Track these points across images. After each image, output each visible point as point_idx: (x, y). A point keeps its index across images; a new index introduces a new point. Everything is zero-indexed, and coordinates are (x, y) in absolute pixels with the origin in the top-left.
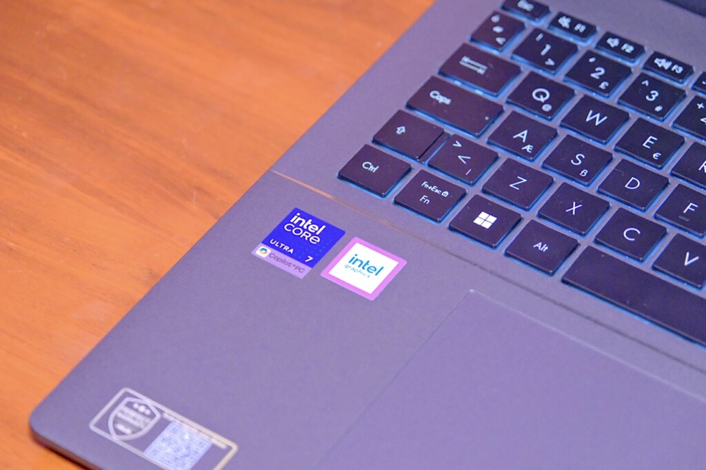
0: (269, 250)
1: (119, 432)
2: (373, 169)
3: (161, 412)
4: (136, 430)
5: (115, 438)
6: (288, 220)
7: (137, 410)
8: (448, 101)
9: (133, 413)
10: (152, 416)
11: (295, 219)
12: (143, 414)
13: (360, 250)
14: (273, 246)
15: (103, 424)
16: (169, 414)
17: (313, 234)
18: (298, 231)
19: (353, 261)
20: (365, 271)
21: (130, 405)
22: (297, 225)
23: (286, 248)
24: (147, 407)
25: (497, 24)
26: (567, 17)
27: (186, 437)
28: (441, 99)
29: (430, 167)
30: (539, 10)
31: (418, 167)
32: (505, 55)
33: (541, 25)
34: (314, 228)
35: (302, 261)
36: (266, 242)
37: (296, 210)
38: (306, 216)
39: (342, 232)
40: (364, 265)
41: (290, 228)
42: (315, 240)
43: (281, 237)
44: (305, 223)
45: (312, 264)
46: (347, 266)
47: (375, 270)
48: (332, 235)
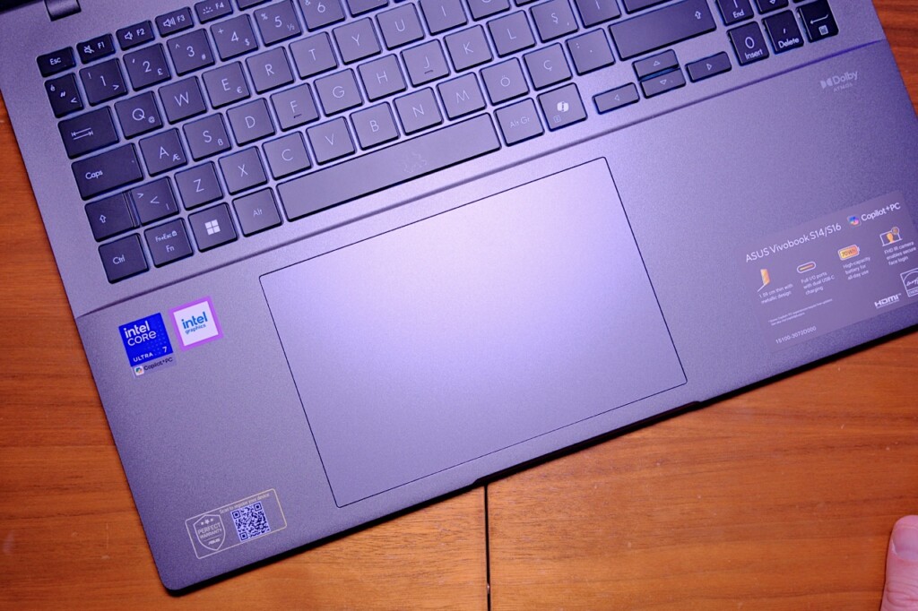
0: (141, 367)
2: (122, 259)
3: (217, 512)
5: (217, 551)
6: (125, 340)
7: (206, 525)
8: (101, 173)
11: (128, 334)
12: (210, 524)
14: (139, 363)
15: (202, 551)
16: (224, 509)
17: (147, 332)
18: (138, 340)
19: (186, 325)
20: (199, 325)
21: (199, 527)
22: (133, 336)
23: (146, 356)
24: (209, 518)
25: (58, 91)
26: (86, 44)
27: (246, 511)
28: (95, 175)
29: (144, 225)
30: (66, 56)
31: (141, 231)
32: (88, 108)
33: (80, 66)
34: (143, 328)
35: (164, 354)
36: (133, 364)
37: (121, 328)
38: (130, 326)
39: (159, 315)
40: (193, 321)
41: (132, 342)
42: (153, 335)
43: (136, 352)
44: (135, 331)
45: (170, 351)
46: (187, 332)
47: (203, 319)
48: (156, 321)
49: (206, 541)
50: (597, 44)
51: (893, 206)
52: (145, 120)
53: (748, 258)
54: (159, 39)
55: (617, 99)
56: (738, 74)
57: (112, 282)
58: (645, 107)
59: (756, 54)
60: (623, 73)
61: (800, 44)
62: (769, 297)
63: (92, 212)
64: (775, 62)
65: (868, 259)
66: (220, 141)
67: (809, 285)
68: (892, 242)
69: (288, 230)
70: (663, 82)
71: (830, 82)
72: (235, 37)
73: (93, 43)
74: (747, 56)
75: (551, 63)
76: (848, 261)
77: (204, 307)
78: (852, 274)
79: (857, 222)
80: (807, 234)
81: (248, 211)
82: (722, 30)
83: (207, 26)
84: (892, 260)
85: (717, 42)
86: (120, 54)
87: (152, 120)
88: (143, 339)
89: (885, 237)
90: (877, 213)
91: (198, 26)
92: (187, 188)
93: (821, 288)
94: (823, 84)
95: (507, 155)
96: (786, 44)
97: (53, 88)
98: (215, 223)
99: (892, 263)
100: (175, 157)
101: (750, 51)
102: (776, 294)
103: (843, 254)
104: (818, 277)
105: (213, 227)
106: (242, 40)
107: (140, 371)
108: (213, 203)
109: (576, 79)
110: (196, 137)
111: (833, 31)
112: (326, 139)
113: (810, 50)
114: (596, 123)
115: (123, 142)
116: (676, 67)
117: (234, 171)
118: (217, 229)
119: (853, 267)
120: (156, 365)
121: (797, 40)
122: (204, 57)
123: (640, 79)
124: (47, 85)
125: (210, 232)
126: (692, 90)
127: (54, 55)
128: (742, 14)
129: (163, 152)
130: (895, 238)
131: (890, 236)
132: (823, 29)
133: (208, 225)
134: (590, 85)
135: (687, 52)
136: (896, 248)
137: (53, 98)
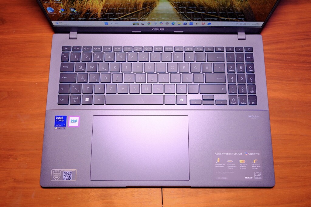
0: (57, 127)
1: (56, 179)
2: (63, 100)
3: (60, 170)
4: (59, 176)
5: (56, 180)
6: (56, 119)
7: (56, 173)
8: (66, 78)
9: (56, 174)
10: (59, 172)
11: (57, 118)
12: (58, 173)
13: (71, 118)
14: (57, 126)
15: (53, 179)
16: (62, 170)
17: (62, 119)
18: (59, 121)
19: (71, 121)
20: (75, 122)
21: (54, 172)
22: (58, 119)
23: (59, 125)
24: (58, 171)
25: (64, 56)
26: (75, 47)
27: (67, 173)
28: (65, 78)
29: (72, 93)
30: (69, 48)
31: (70, 95)
32: (69, 62)
33: (72, 51)
34: (61, 118)
35: (63, 126)
36: (55, 126)
37: (56, 116)
38: (58, 116)
39: (66, 116)
40: (74, 121)
41: (57, 120)
42: (63, 121)
43: (57, 123)
44: (59, 118)
45: (65, 126)
46: (71, 123)
47: (76, 121)
48: (65, 118)
49: (55, 177)
50: (196, 88)
51: (258, 154)
52: (81, 69)
53: (216, 154)
54: (92, 51)
55: (196, 103)
56: (228, 107)
57: (58, 104)
58: (202, 107)
59: (234, 103)
60: (199, 97)
61: (246, 105)
62: (218, 166)
63: (60, 86)
64: (238, 107)
65: (247, 165)
66: (97, 80)
67: (229, 166)
68: (254, 163)
69: (105, 107)
70: (209, 102)
71: (251, 116)
72: (110, 57)
73: (76, 47)
74: (232, 103)
75: (183, 88)
76: (241, 164)
77: (77, 118)
78: (242, 167)
79: (247, 154)
80: (233, 153)
81: (97, 99)
82: (228, 94)
83: (104, 52)
84: (253, 167)
85: (226, 97)
86: (82, 52)
87: (83, 70)
88: (60, 121)
89: (253, 161)
90: (253, 154)
91: (102, 52)
92: (84, 88)
93: (232, 168)
94: (249, 116)
95: (164, 107)
96: (242, 103)
97: (63, 54)
98: (88, 99)
100: (85, 80)
101: (233, 102)
102: (220, 166)
103: (241, 161)
104: (232, 165)
105: (87, 100)
106: (111, 58)
107: (56, 128)
108: (89, 94)
109: (187, 94)
110: (91, 77)
111: (256, 104)
112: (121, 89)
113: (248, 107)
114: (189, 106)
115: (74, 72)
116: (213, 100)
117: (97, 88)
118: (88, 101)
119: (242, 166)
120: (60, 128)
121: (246, 103)
122: (101, 59)
123: (203, 100)
124: (62, 53)
125: (86, 101)
126: (215, 107)
127: (67, 47)
128: (234, 92)
129: (83, 78)
130: (256, 162)
131: (254, 161)
132: (253, 103)
133: (86, 99)
134: (190, 97)
135: (217, 97)
136: (255, 165)
137: (62, 56)
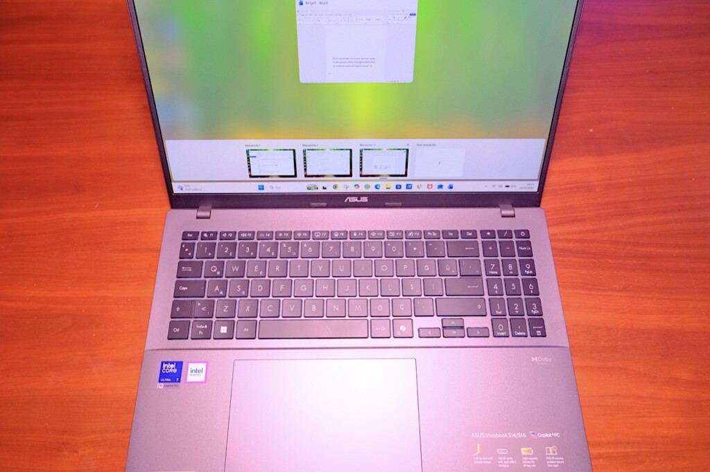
0: (163, 384)
2: (178, 330)
6: (162, 368)
8: (186, 288)
11: (164, 366)
13: (192, 366)
14: (163, 382)
17: (173, 369)
18: (168, 371)
19: (192, 371)
20: (198, 373)
22: (166, 368)
23: (168, 380)
25: (185, 248)
26: (205, 232)
28: (184, 289)
29: (195, 318)
30: (195, 234)
31: (192, 320)
32: (194, 259)
33: (199, 240)
34: (172, 366)
35: (176, 382)
36: (160, 381)
37: (162, 363)
38: (167, 363)
39: (182, 362)
40: (196, 371)
41: (164, 371)
42: (175, 371)
43: (163, 376)
44: (168, 366)
45: (179, 381)
46: (191, 375)
47: (201, 371)
48: (179, 365)
50: (428, 304)
51: (556, 435)
52: (216, 273)
53: (473, 436)
54: (236, 240)
55: (430, 333)
56: (491, 340)
57: (169, 339)
58: (442, 341)
59: (502, 334)
60: (436, 322)
61: (526, 336)
62: (479, 460)
63: (175, 304)
64: (511, 341)
65: (537, 458)
66: (244, 292)
67: (502, 462)
68: (551, 454)
69: (257, 343)
70: (454, 332)
71: (536, 359)
72: (268, 250)
73: (209, 233)
74: (498, 334)
75: (403, 306)
76: (525, 456)
77: (203, 366)
78: (527, 464)
79: (535, 436)
80: (507, 433)
81: (242, 328)
82: (489, 317)
83: (259, 242)
84: (549, 464)
85: (485, 322)
86: (218, 241)
87: (218, 273)
88: (171, 371)
89: (548, 449)
90: (547, 435)
91: (255, 240)
92: (221, 307)
93: (508, 466)
94: (533, 359)
95: (370, 342)
96: (518, 334)
97: (184, 246)
98: (226, 328)
99: (549, 466)
100: (221, 293)
101: (500, 332)
102: (483, 460)
103: (524, 451)
104: (508, 459)
105: (224, 330)
106: (271, 252)
107: (161, 386)
108: (228, 319)
109: (413, 317)
110: (234, 286)
111: (544, 335)
112: (288, 306)
113: (529, 340)
114: (416, 341)
115: (203, 278)
116: (462, 327)
117: (244, 307)
118: (225, 331)
119: (528, 460)
120: (170, 386)
121: (524, 334)
122: (252, 254)
123: (443, 327)
124: (182, 244)
125: (222, 331)
126: (467, 341)
127: (191, 233)
128: (500, 313)
129: (217, 288)
130: (554, 452)
131: (551, 451)
132: (539, 333)
133: (222, 328)
134: (419, 322)
135: (469, 322)
136: (553, 458)
137: (182, 250)
